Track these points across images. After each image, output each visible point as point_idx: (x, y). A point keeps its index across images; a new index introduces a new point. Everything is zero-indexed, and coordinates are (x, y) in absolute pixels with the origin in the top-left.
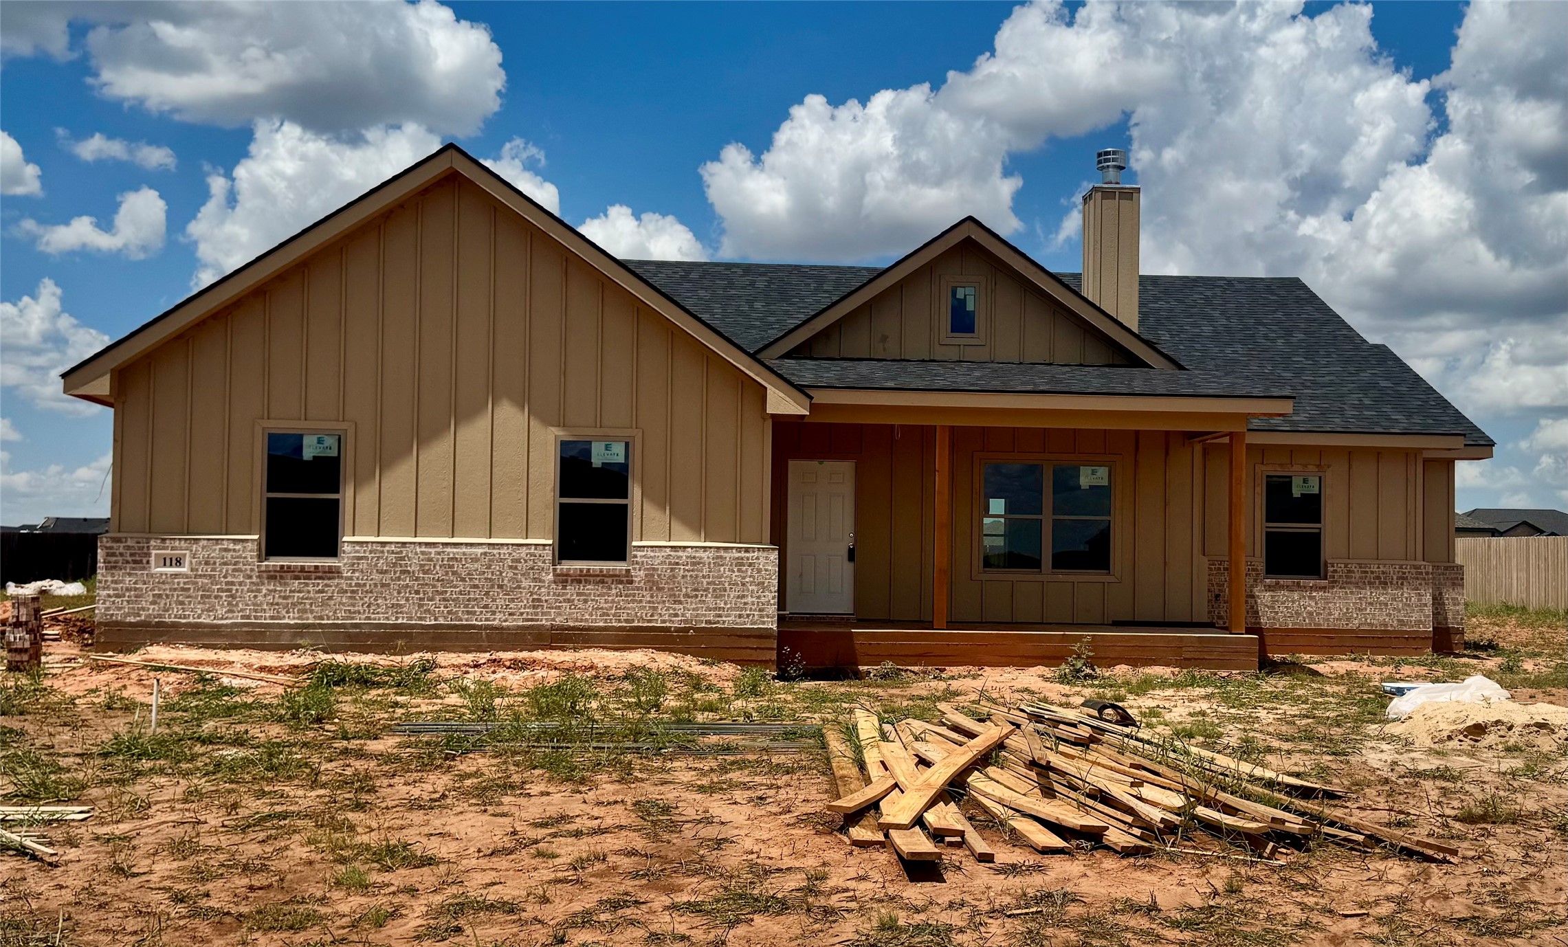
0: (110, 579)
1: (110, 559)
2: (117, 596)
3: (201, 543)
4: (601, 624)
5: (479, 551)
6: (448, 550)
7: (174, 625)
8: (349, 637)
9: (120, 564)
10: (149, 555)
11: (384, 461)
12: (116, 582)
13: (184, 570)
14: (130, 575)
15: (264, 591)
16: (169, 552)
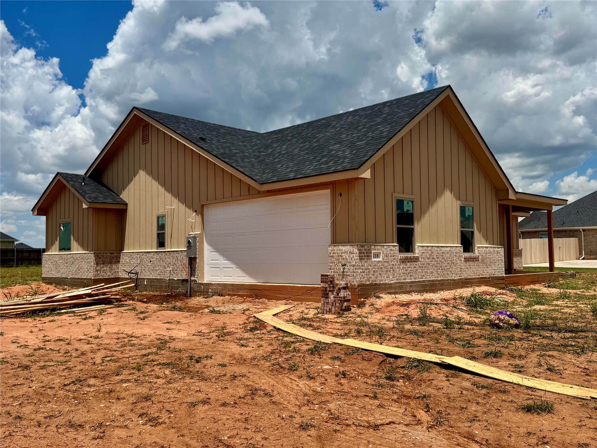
0: (361, 264)
1: (361, 255)
2: (363, 272)
3: (385, 247)
4: (474, 277)
5: (448, 249)
6: (442, 249)
7: (380, 284)
8: (423, 286)
9: (363, 257)
10: (371, 253)
11: (422, 213)
12: (362, 266)
13: (381, 259)
14: (366, 262)
15: (401, 268)
16: (376, 251)
